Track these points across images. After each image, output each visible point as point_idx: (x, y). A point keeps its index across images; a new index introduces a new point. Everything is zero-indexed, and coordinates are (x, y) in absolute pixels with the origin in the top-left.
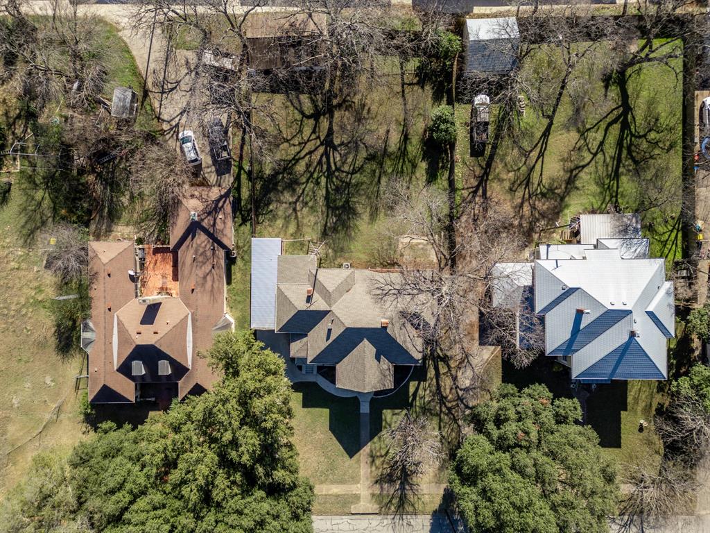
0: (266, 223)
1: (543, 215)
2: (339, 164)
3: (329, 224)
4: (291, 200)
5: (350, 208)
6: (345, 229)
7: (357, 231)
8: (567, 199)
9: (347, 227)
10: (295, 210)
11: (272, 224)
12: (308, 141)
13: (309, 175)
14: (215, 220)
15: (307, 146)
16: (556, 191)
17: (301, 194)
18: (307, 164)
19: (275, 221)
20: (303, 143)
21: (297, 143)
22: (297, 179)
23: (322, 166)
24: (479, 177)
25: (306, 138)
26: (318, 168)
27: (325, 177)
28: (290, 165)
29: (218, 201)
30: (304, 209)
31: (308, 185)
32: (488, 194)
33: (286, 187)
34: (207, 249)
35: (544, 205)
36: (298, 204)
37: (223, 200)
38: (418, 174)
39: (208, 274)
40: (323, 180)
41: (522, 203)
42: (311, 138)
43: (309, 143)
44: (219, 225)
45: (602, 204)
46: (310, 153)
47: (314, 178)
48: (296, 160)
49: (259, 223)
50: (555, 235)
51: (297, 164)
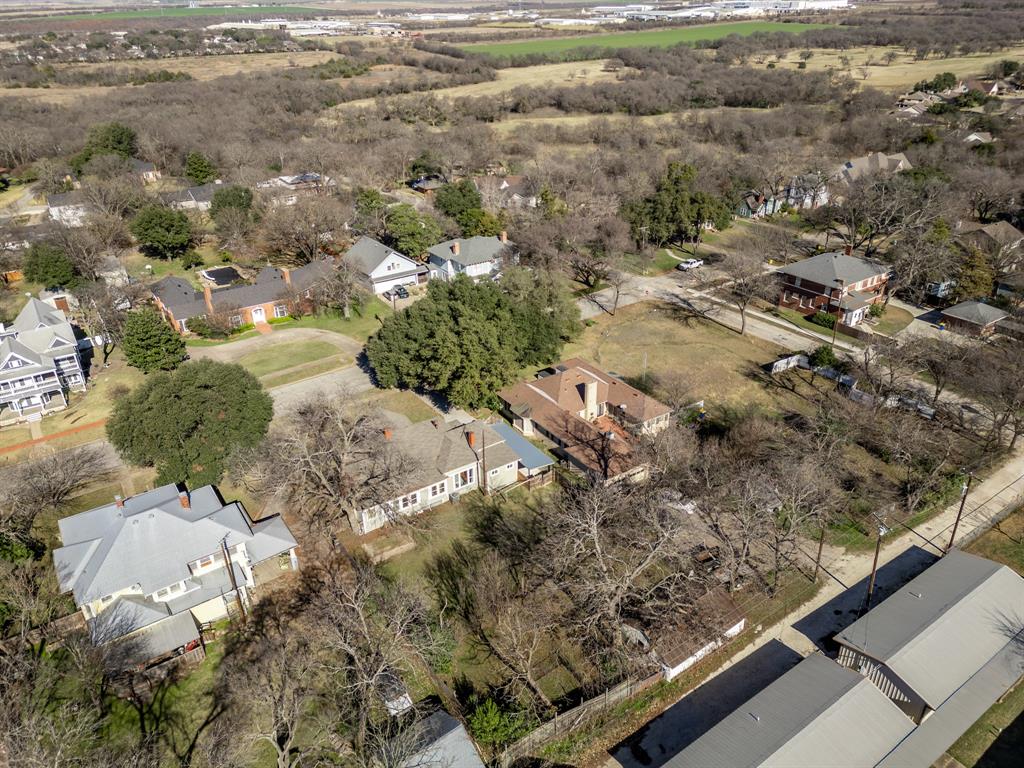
0: (558, 495)
1: (249, 641)
3: (498, 520)
6: (479, 525)
7: (466, 528)
8: (220, 674)
19: (551, 499)
30: (533, 519)
34: (583, 435)
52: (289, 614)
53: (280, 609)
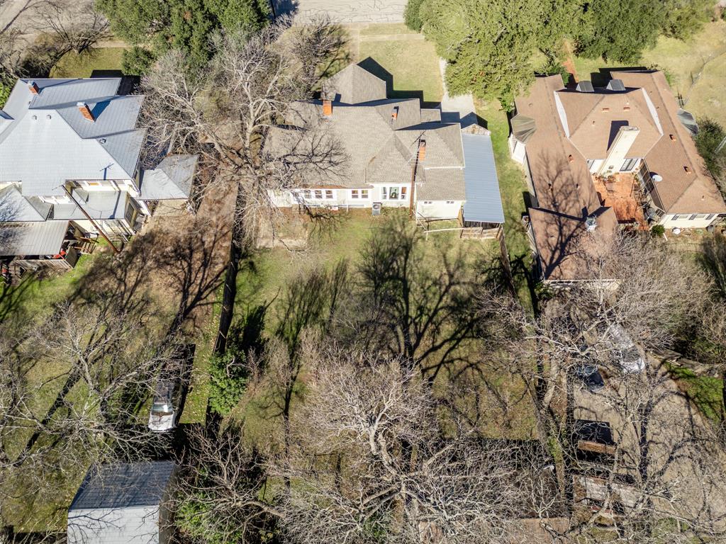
0: (488, 259)
1: (112, 272)
2: (391, 335)
3: (403, 258)
4: (458, 288)
5: (374, 279)
6: (380, 254)
7: (364, 251)
8: (73, 292)
9: (378, 255)
10: (451, 276)
11: (480, 258)
12: (439, 366)
13: (434, 320)
14: (561, 234)
15: (440, 358)
16: (84, 301)
17: (443, 295)
18: (439, 333)
19: (476, 261)
20: (448, 362)
21: (456, 362)
22: (452, 313)
23: (416, 332)
24: (189, 318)
25: (443, 369)
26: (422, 328)
27: (411, 317)
28: (463, 332)
29: (561, 257)
30: (438, 277)
31: (434, 306)
32: (180, 297)
33: (466, 303)
34: (564, 202)
35: (107, 285)
36: (447, 283)
37: (554, 261)
38: (276, 321)
39: (556, 177)
40: (413, 312)
41: (136, 285)
42: (435, 370)
43: (438, 362)
44: (553, 229)
45: (27, 286)
46: (434, 349)
47: (428, 314)
48: (455, 339)
49: (499, 259)
50: (102, 250)
51: (451, 334)
52: (157, 261)
53: (154, 252)
